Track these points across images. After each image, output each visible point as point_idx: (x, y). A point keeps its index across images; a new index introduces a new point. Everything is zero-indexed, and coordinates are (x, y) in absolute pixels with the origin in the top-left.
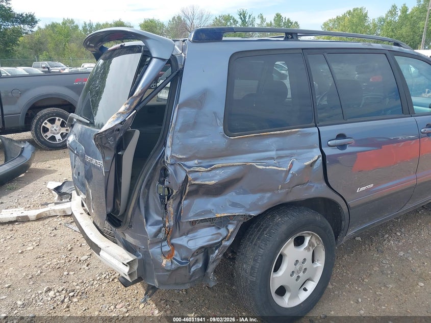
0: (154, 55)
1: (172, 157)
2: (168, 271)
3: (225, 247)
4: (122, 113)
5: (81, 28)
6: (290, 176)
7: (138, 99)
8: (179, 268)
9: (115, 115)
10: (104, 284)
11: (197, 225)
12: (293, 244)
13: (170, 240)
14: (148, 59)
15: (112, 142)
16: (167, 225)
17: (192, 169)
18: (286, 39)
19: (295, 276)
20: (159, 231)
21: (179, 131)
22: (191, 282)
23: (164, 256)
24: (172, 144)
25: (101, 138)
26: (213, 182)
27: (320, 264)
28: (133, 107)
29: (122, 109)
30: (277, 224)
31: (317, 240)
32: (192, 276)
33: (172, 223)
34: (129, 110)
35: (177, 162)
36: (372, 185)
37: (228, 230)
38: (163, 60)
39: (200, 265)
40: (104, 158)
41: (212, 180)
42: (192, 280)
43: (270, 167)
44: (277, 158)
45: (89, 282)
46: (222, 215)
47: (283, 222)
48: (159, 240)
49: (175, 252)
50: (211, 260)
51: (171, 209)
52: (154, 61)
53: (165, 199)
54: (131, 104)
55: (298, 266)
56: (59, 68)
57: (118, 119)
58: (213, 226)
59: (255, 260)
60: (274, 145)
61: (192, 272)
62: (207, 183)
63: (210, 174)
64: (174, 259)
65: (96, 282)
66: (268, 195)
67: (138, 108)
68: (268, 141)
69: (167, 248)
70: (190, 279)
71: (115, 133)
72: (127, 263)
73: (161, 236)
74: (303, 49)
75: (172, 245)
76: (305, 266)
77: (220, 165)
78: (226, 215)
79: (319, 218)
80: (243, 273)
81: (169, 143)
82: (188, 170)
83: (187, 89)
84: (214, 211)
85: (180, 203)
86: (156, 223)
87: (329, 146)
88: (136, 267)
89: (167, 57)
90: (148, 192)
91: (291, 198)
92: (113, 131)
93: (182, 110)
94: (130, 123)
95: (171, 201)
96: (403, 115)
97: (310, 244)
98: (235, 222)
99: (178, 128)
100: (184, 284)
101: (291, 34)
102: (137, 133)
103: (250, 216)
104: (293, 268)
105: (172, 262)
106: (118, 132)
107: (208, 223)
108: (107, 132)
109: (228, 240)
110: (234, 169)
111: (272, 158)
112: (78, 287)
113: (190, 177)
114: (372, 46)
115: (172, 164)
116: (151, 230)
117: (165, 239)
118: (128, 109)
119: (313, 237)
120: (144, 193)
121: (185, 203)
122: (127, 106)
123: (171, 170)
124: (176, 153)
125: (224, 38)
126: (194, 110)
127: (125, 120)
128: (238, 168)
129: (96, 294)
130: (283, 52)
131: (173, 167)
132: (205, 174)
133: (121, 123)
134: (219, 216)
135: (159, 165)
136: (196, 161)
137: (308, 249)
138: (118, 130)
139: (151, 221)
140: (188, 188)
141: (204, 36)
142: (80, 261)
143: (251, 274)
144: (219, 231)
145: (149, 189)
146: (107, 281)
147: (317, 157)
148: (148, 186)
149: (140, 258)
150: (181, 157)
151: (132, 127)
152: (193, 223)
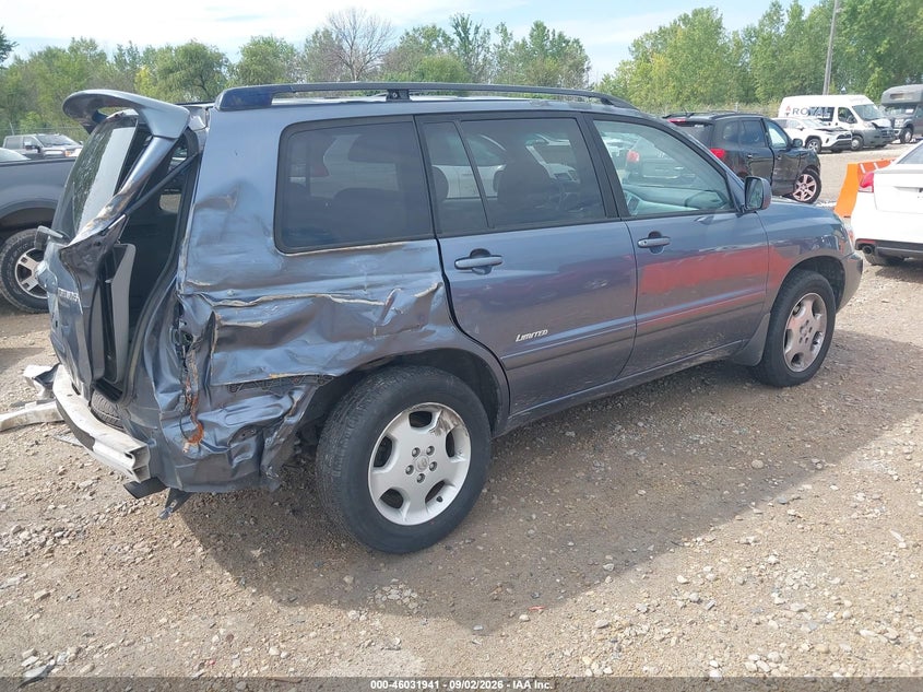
0: (155, 131)
1: (187, 284)
2: (193, 460)
3: (288, 425)
4: (102, 219)
5: (110, 59)
6: (391, 314)
7: (128, 198)
8: (210, 457)
9: (91, 222)
10: (117, 519)
11: (239, 392)
12: (407, 422)
13: (196, 415)
14: (149, 139)
15: (91, 264)
16: (188, 390)
17: (221, 303)
18: (390, 98)
19: (416, 474)
20: (177, 400)
21: (198, 245)
22: (236, 482)
23: (186, 438)
24: (186, 265)
25: (71, 256)
26: (260, 323)
27: (464, 459)
28: (119, 210)
29: (102, 213)
30: (377, 391)
31: (453, 418)
32: (236, 470)
33: (196, 388)
34: (113, 215)
35: (198, 293)
36: (545, 332)
37: (292, 399)
38: (170, 139)
39: (251, 454)
40: (80, 287)
41: (257, 319)
42: (237, 476)
43: (356, 301)
44: (368, 287)
45: (91, 517)
46: (281, 376)
47: (385, 388)
48: (177, 414)
49: (205, 434)
50: (267, 446)
51: (193, 366)
52: (156, 141)
53: (182, 350)
54: (117, 206)
55: (420, 458)
56: (63, 148)
57: (96, 227)
58: (267, 393)
59: (340, 445)
60: (363, 266)
61: (234, 465)
62: (249, 324)
63: (253, 311)
64: (202, 442)
65: (103, 516)
66: (358, 343)
67: (128, 212)
68: (353, 261)
69: (192, 427)
70: (233, 475)
71: (93, 248)
72: (132, 452)
73: (181, 407)
74: (414, 115)
75: (201, 422)
76: (432, 458)
77: (271, 298)
78: (286, 375)
79: (451, 382)
80: (324, 468)
81: (181, 263)
82: (213, 304)
83: (208, 181)
84: (267, 370)
85: (209, 356)
86: (172, 389)
87: (458, 268)
88: (146, 461)
89: (176, 134)
90: (158, 343)
91: (396, 349)
92: (90, 246)
93: (200, 213)
94: (118, 234)
95: (192, 353)
96: (606, 219)
97: (441, 424)
98: (304, 386)
99: (195, 240)
100: (223, 484)
101: (397, 91)
102: (131, 249)
103: (329, 377)
104: (410, 460)
105: (200, 448)
106: (97, 248)
107: (260, 389)
108: (80, 247)
109: (293, 415)
110: (297, 303)
111: (362, 287)
112: (70, 525)
113: (218, 315)
114: (548, 105)
115: (189, 296)
116: (163, 399)
117: (187, 413)
118: (111, 213)
119: (445, 413)
120: (150, 343)
121: (216, 357)
122: (110, 208)
123: (186, 305)
124: (194, 279)
125: (275, 102)
126: (223, 213)
127: (106, 230)
128: (302, 301)
129: (103, 532)
130: (369, 121)
131: (190, 299)
132: (245, 311)
133: (100, 233)
134: (275, 377)
135: (171, 299)
136: (230, 292)
137: (437, 431)
138: (99, 244)
139: (163, 386)
140: (216, 332)
141: (239, 100)
142: (78, 488)
143: (335, 467)
144: (279, 402)
145: (158, 337)
146: (122, 514)
147: (436, 285)
148: (156, 331)
149: (152, 446)
150: (202, 284)
151: (122, 240)
152: (233, 388)
